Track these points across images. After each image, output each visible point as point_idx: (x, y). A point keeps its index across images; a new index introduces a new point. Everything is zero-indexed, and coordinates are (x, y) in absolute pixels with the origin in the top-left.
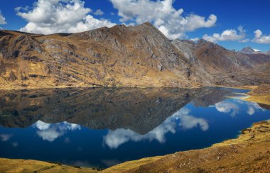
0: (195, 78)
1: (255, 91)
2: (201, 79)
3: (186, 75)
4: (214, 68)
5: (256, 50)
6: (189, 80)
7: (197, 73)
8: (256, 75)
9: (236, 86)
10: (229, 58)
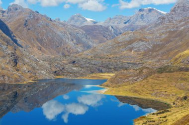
0: (25, 68)
1: (113, 81)
2: (33, 68)
3: (13, 63)
4: (40, 49)
5: (89, 20)
6: (18, 70)
7: (26, 60)
8: (101, 58)
9: (82, 75)
10: (59, 33)
